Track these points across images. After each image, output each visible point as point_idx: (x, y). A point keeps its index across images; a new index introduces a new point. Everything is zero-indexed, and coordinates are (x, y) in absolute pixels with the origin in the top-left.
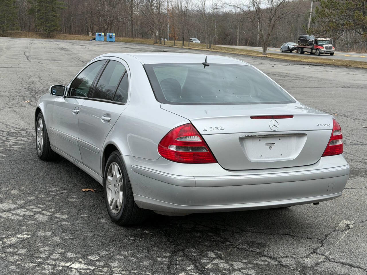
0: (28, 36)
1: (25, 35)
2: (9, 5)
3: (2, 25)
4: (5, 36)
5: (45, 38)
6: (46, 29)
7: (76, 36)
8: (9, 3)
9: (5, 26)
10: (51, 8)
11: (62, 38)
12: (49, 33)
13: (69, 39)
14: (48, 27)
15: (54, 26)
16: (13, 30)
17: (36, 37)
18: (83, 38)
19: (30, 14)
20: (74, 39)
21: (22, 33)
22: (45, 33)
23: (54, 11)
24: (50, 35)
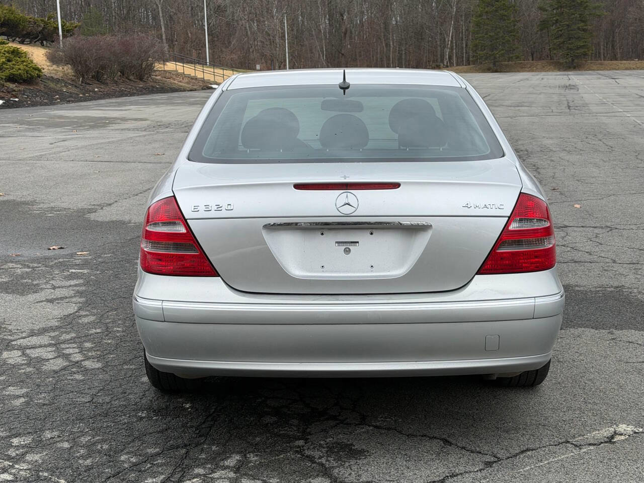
0: (535, 69)
1: (530, 67)
2: (506, 18)
3: (492, 53)
4: (496, 71)
5: (564, 71)
6: (568, 55)
7: (621, 63)
8: (506, 13)
9: (497, 54)
10: (578, 16)
11: (595, 67)
12: (573, 60)
13: (609, 69)
14: (571, 49)
15: (581, 47)
16: (510, 59)
17: (549, 69)
18: (634, 66)
19: (541, 30)
20: (617, 68)
21: (525, 64)
22: (564, 61)
23: (583, 21)
24: (573, 64)
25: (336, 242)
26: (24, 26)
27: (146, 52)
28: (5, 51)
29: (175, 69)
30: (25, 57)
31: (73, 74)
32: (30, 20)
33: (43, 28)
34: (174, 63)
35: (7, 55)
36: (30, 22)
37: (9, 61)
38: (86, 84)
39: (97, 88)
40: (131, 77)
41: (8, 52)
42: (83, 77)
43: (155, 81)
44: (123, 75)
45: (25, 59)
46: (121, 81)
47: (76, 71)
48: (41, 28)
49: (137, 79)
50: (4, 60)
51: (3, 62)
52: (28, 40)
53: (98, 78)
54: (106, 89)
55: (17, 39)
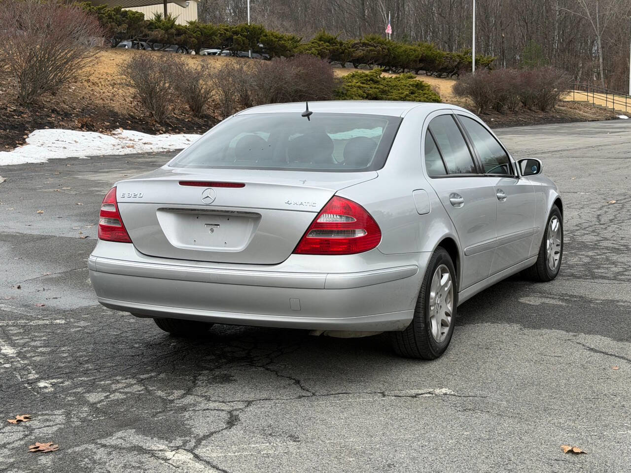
25: (206, 224)
26: (440, 62)
27: (550, 84)
28: (410, 85)
29: (586, 100)
30: (428, 90)
31: (475, 105)
32: (447, 55)
33: (459, 63)
34: (586, 94)
35: (411, 88)
36: (447, 57)
37: (412, 93)
38: (484, 114)
39: (494, 118)
40: (533, 108)
41: (413, 85)
42: (482, 108)
43: (558, 111)
44: (525, 105)
45: (427, 92)
46: (522, 111)
47: (476, 102)
48: (456, 63)
49: (539, 110)
50: (407, 93)
51: (407, 94)
52: (445, 74)
53: (498, 109)
54: (502, 119)
55: (435, 73)
